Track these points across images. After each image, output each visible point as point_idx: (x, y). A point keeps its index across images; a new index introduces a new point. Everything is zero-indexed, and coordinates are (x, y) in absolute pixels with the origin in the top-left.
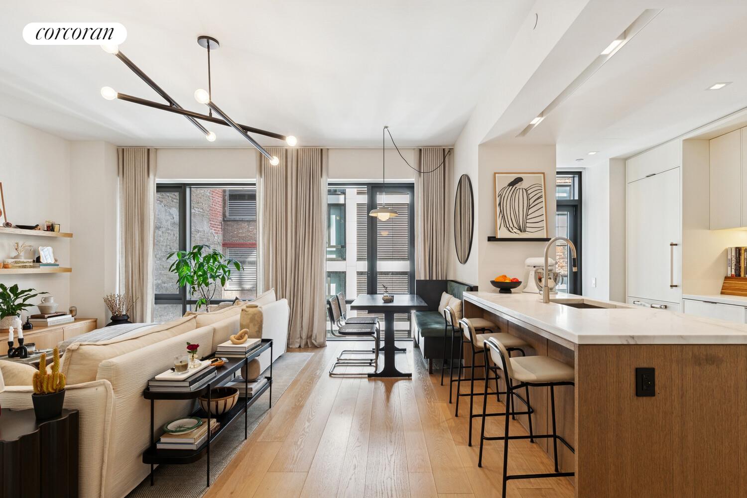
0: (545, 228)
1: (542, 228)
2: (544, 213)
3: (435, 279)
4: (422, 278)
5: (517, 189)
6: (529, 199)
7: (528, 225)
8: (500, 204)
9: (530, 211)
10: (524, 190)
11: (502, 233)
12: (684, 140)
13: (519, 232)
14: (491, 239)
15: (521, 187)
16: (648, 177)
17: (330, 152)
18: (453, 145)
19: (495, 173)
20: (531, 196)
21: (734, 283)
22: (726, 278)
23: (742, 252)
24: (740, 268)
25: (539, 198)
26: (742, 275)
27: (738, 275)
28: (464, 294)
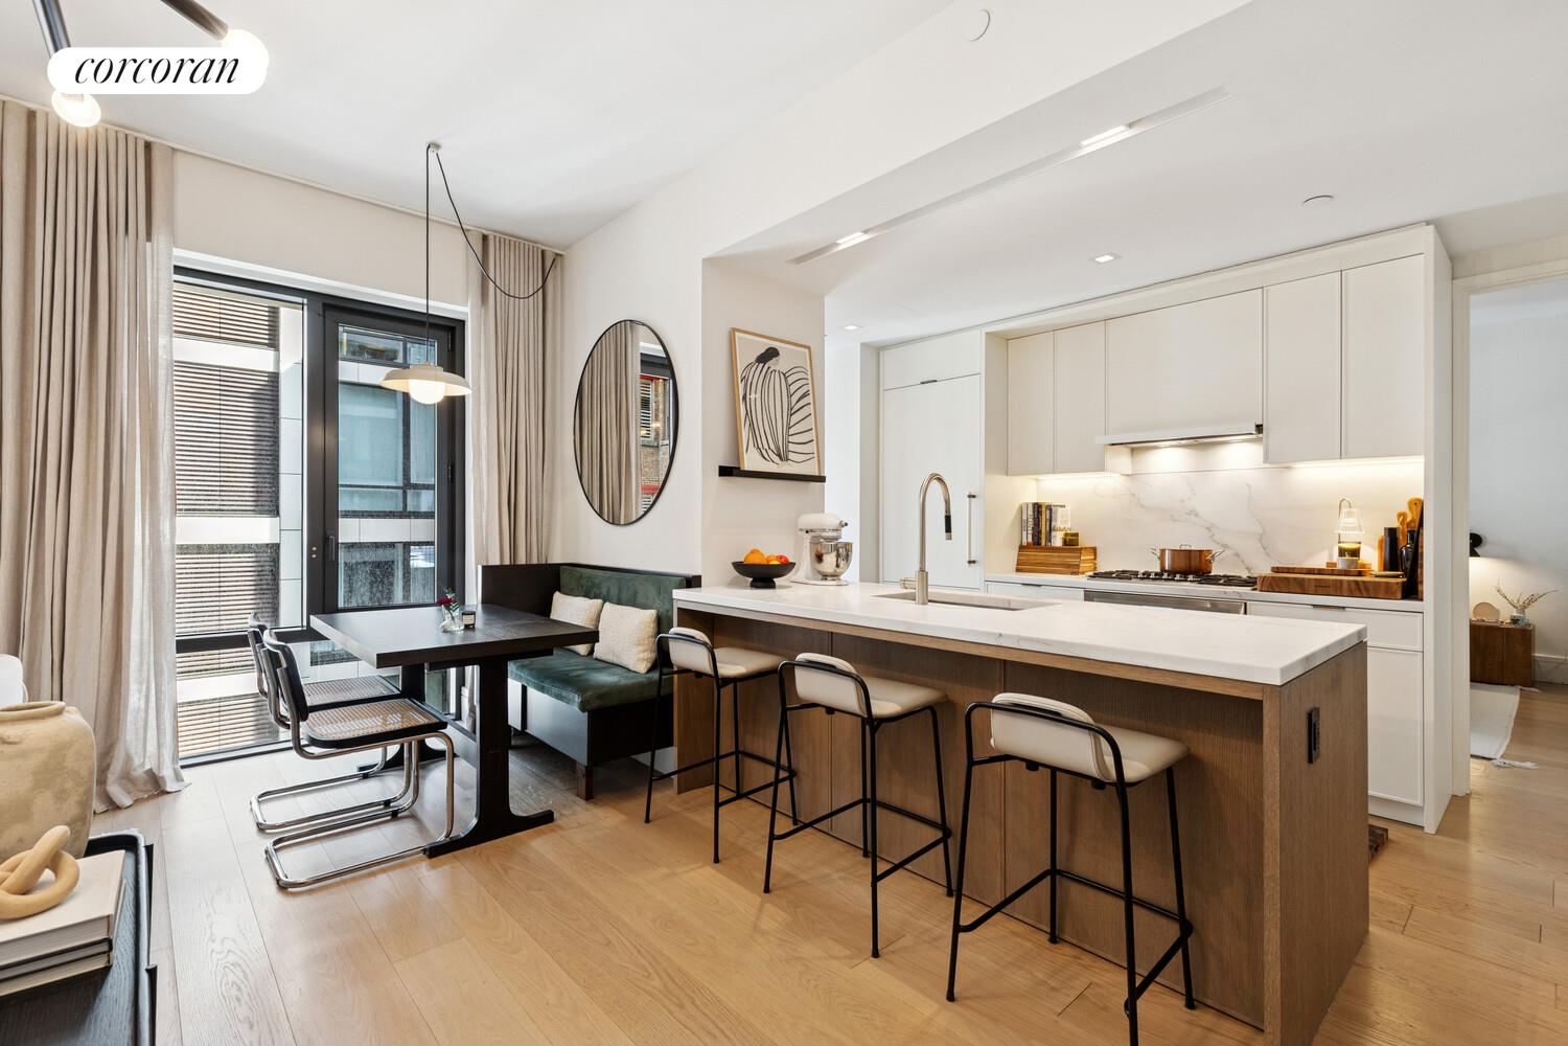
0: (815, 455)
1: (812, 456)
2: (813, 427)
3: (523, 562)
4: (497, 562)
5: (771, 370)
6: (790, 396)
7: (792, 447)
8: (744, 398)
9: (794, 419)
10: (782, 376)
11: (751, 462)
12: (987, 334)
13: (776, 459)
14: (725, 471)
15: (777, 368)
16: (923, 383)
17: (180, 159)
18: (567, 247)
19: (734, 330)
20: (793, 389)
21: (1034, 555)
22: (1022, 548)
23: (1044, 509)
24: (1040, 532)
25: (805, 395)
26: (1043, 544)
27: (1037, 542)
28: (678, 594)
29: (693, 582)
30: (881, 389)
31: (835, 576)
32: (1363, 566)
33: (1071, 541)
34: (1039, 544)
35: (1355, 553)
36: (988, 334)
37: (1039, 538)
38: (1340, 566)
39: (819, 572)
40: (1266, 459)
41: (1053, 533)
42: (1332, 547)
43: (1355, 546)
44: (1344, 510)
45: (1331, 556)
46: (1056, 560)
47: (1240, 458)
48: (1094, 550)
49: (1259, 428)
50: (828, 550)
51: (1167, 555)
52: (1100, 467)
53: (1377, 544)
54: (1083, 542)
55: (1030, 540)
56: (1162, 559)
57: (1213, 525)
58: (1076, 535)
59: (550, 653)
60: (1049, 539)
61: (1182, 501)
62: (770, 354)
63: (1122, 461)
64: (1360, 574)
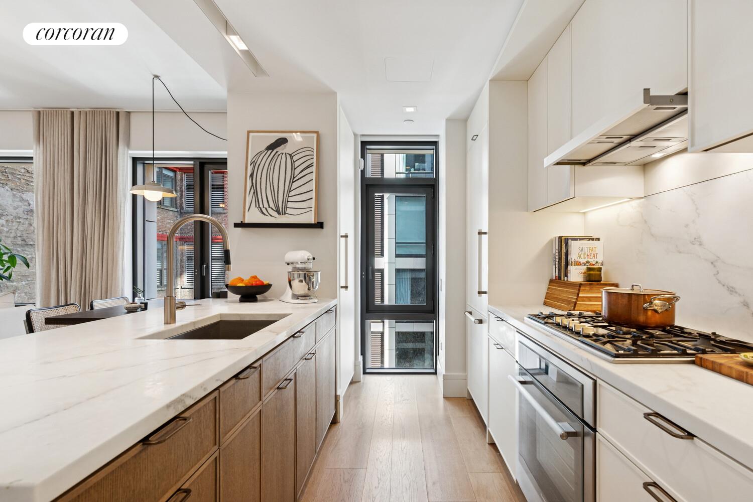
0: (313, 209)
1: (310, 209)
2: (314, 188)
5: (278, 154)
6: (293, 169)
7: (290, 205)
8: (252, 175)
9: (295, 185)
10: (288, 156)
11: (252, 216)
12: (490, 82)
13: (275, 214)
14: (238, 225)
15: (284, 151)
19: (249, 132)
21: (555, 288)
22: (551, 282)
23: (563, 242)
24: (561, 267)
25: (309, 167)
26: (563, 279)
27: (560, 276)
37: (561, 273)
41: (570, 267)
55: (555, 274)
62: (279, 143)
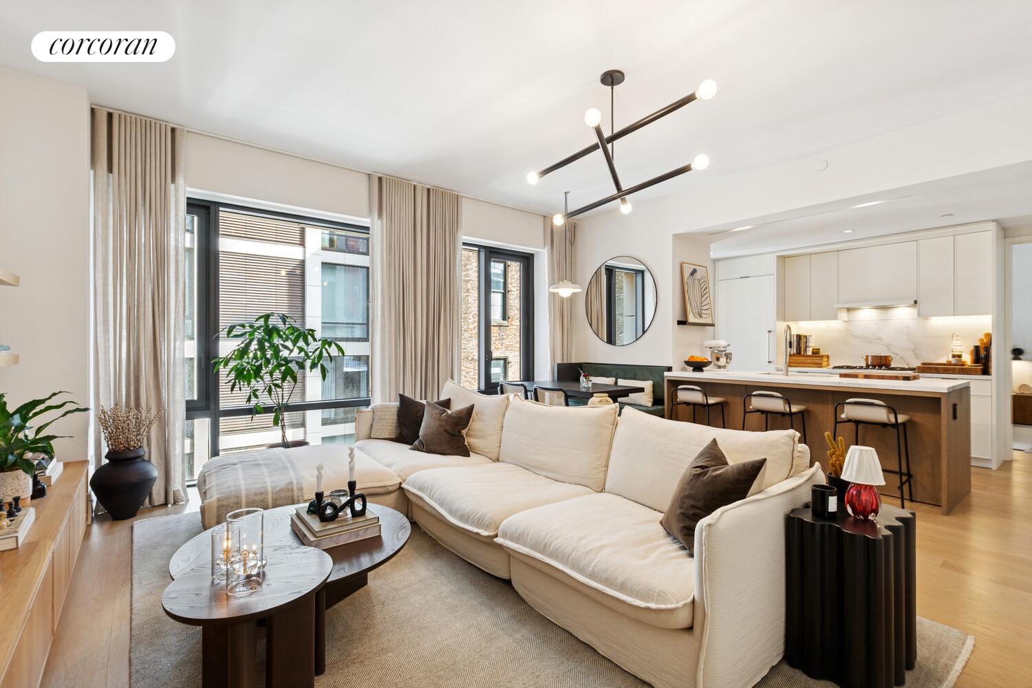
2: (709, 302)
14: (680, 323)
16: (740, 278)
18: (580, 220)
20: (702, 285)
21: (796, 358)
22: (790, 355)
23: (802, 337)
24: (800, 348)
25: (706, 288)
26: (802, 353)
27: (799, 353)
28: (666, 374)
29: (670, 369)
30: (716, 281)
31: (724, 367)
32: (964, 362)
33: (816, 352)
34: (800, 353)
35: (960, 356)
36: (778, 257)
37: (800, 351)
38: (953, 362)
39: (717, 365)
40: (919, 315)
41: (807, 349)
42: (948, 354)
43: (960, 353)
44: (954, 338)
45: (948, 357)
46: (809, 361)
47: (903, 315)
48: (828, 356)
49: (916, 302)
50: (722, 356)
51: (870, 359)
52: (835, 318)
53: (969, 352)
54: (822, 353)
55: (795, 352)
56: (867, 359)
57: (890, 345)
58: (819, 349)
59: (628, 396)
60: (805, 351)
61: (874, 333)
62: (694, 272)
63: (844, 315)
64: (963, 365)
